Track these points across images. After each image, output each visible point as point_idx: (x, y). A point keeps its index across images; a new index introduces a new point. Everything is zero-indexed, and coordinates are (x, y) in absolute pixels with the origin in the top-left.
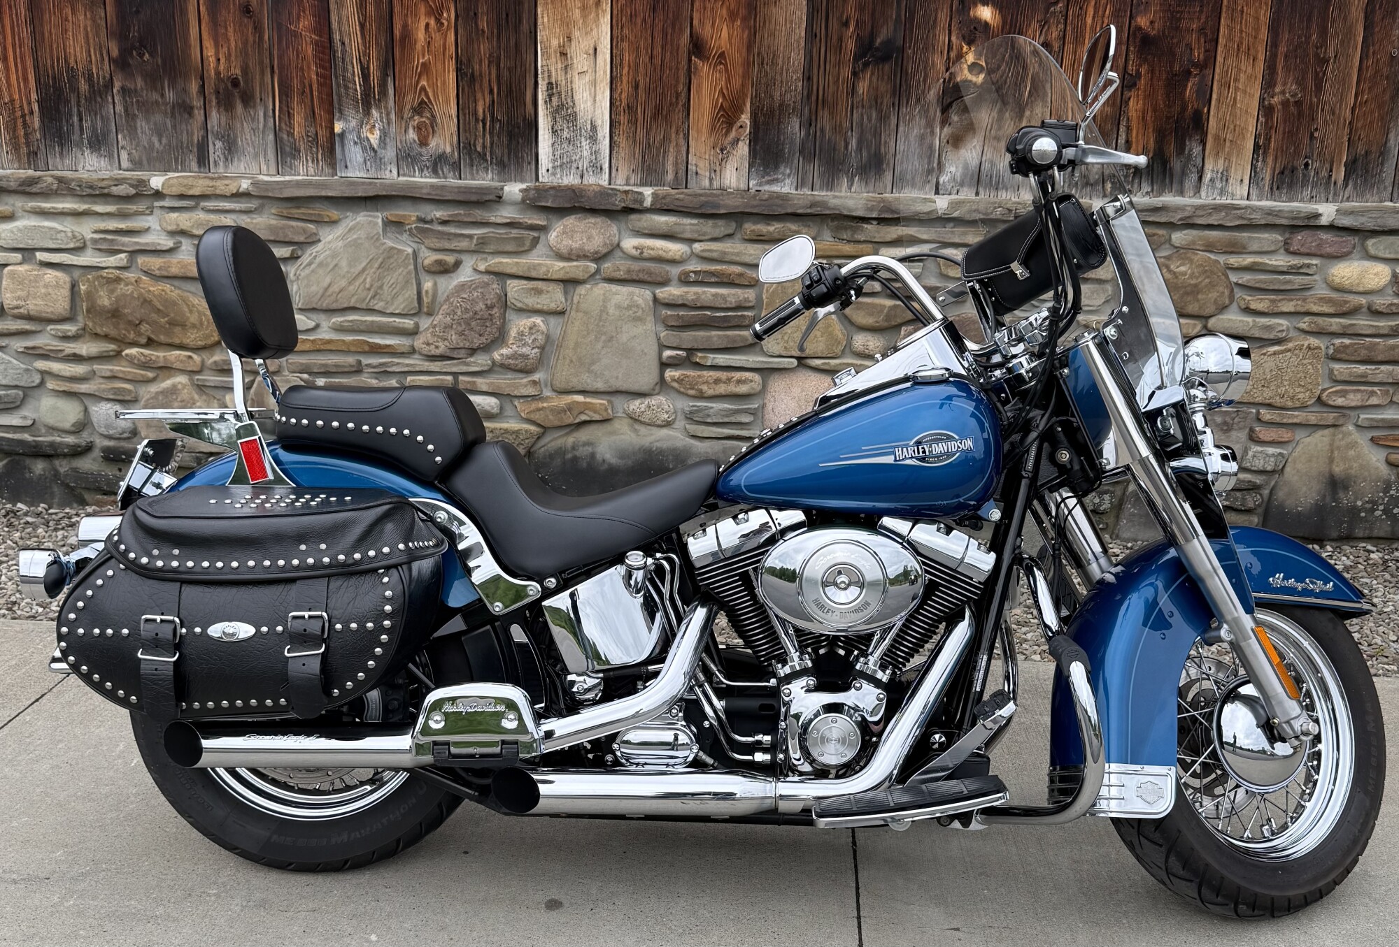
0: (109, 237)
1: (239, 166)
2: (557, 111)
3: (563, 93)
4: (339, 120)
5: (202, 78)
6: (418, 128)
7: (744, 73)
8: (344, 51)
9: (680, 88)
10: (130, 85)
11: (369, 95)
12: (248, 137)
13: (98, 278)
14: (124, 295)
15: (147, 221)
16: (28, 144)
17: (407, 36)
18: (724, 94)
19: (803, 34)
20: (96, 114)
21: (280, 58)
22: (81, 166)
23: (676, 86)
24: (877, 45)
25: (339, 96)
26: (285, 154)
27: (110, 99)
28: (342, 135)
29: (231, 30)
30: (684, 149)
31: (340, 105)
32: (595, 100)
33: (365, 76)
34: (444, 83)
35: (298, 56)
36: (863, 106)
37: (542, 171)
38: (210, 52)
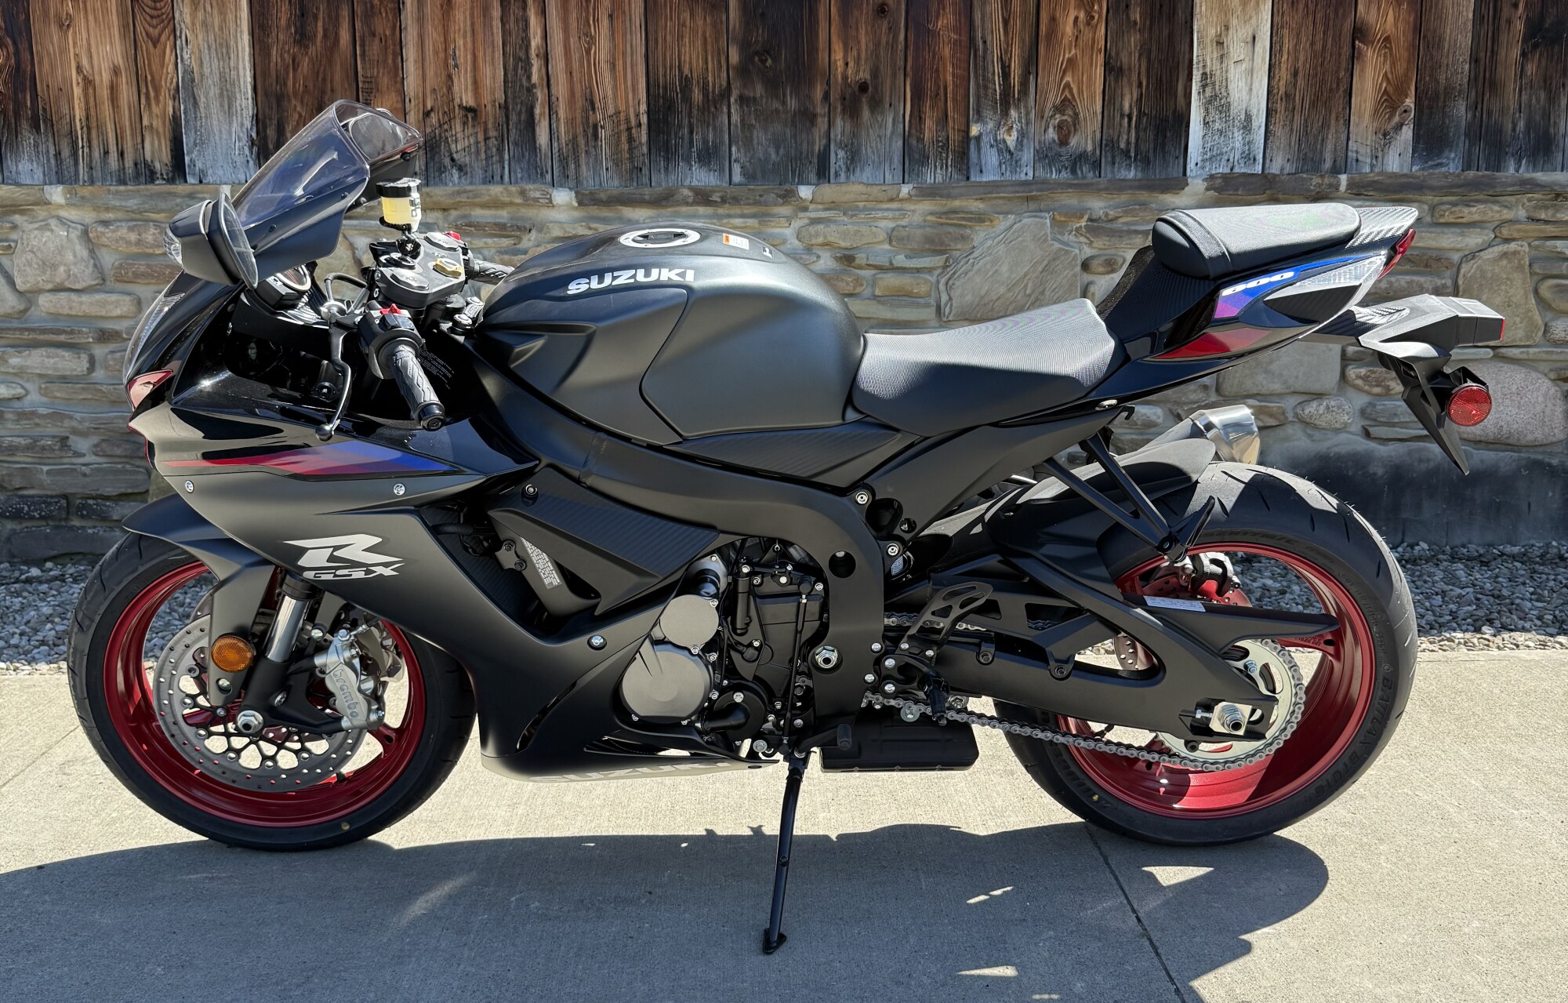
1: (862, 177)
2: (1210, 102)
3: (1217, 83)
4: (977, 122)
5: (828, 83)
6: (1060, 127)
7: (1409, 58)
8: (985, 50)
9: (1342, 74)
11: (1009, 95)
12: (874, 145)
16: (631, 159)
17: (1054, 31)
18: (1388, 79)
19: (1471, 15)
20: (708, 127)
21: (916, 59)
22: (689, 180)
23: (1337, 72)
24: (1547, 26)
25: (979, 96)
26: (913, 159)
27: (725, 110)
28: (978, 138)
29: (863, 32)
30: (1344, 137)
31: (977, 108)
32: (1251, 89)
33: (1006, 74)
34: (1090, 78)
35: (934, 57)
36: (1531, 87)
37: (1191, 165)
38: (838, 56)
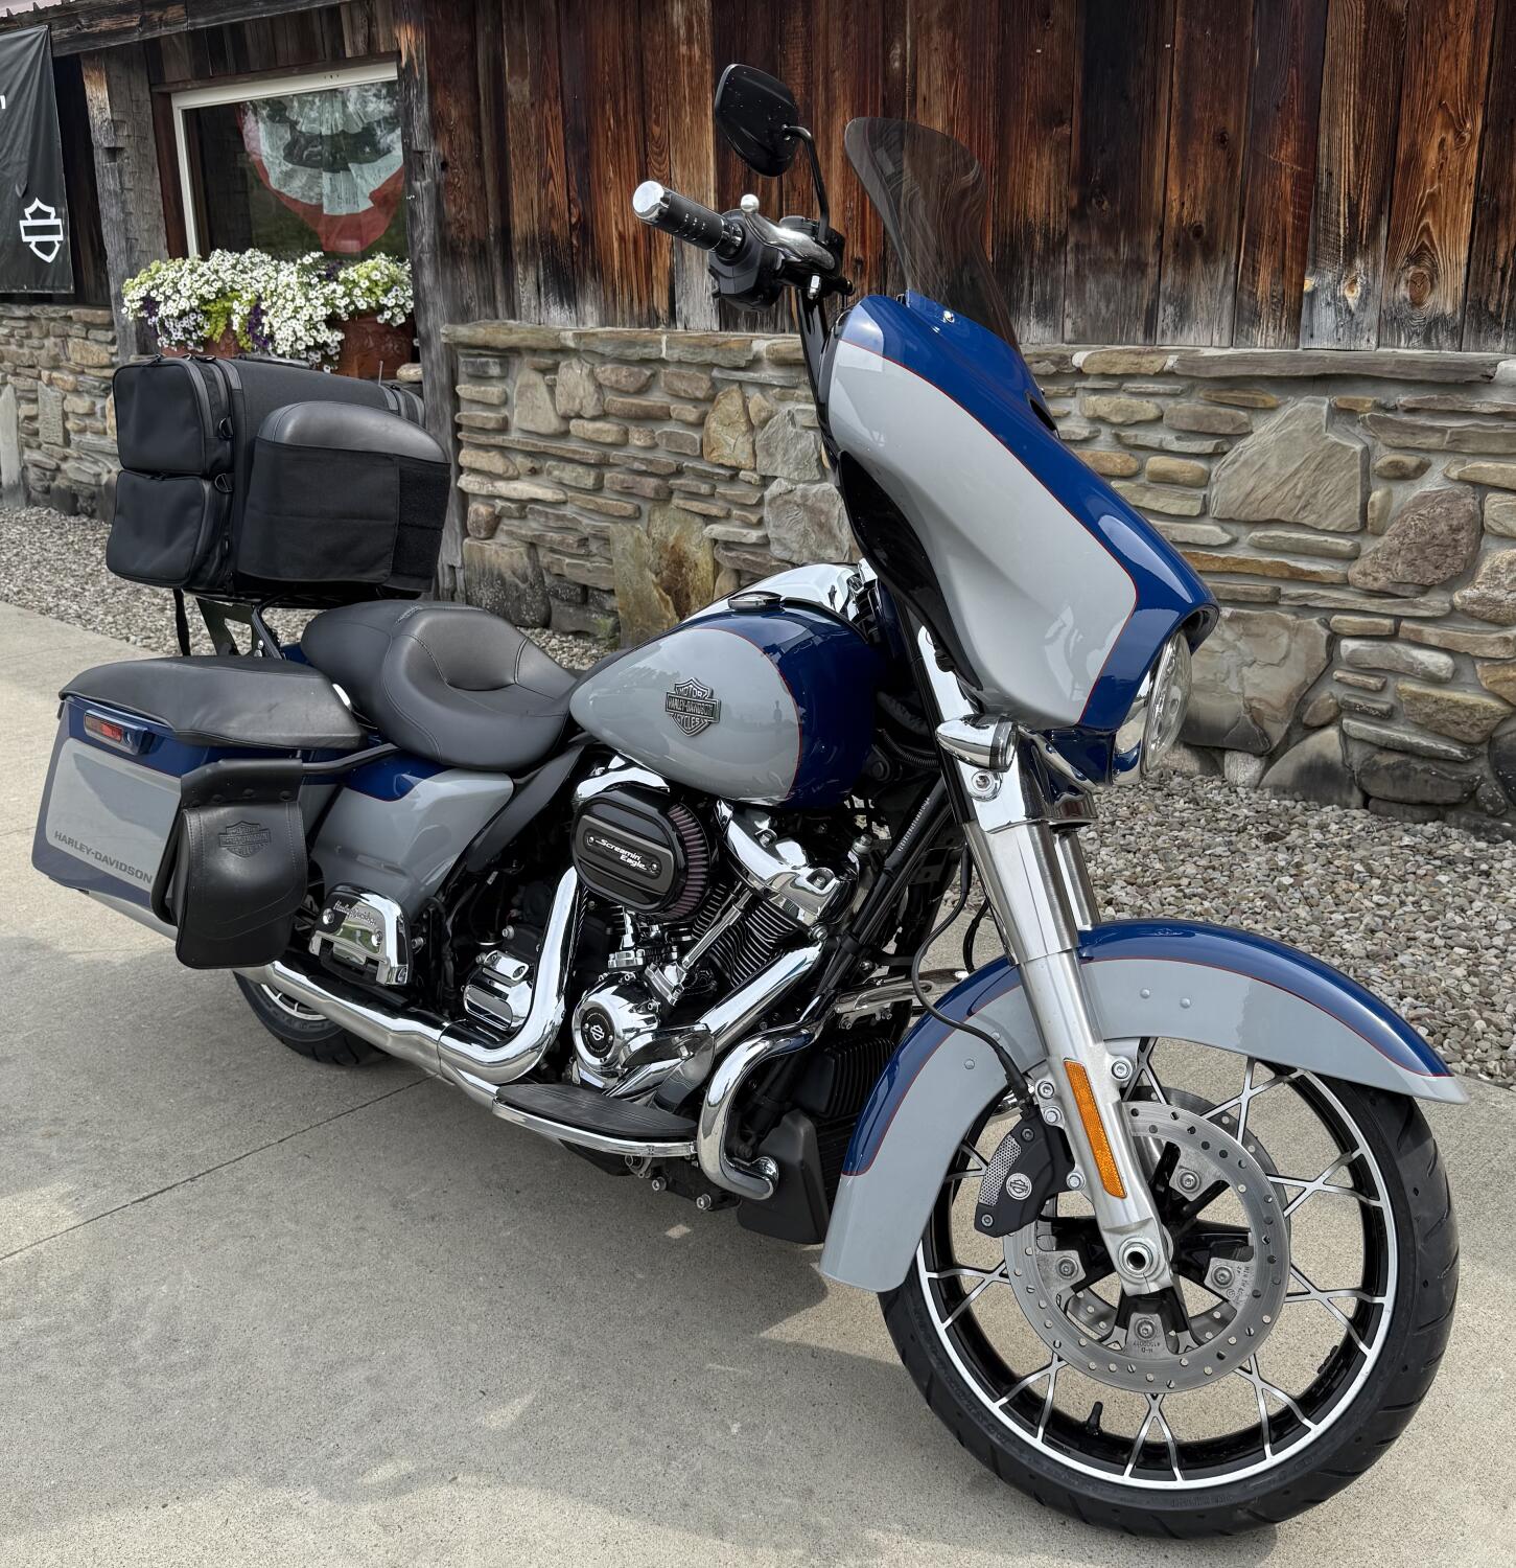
1: (1188, 336)
4: (1312, 274)
5: (1162, 228)
6: (1412, 282)
8: (1330, 184)
11: (1356, 240)
12: (1203, 300)
15: (1068, 405)
17: (1414, 159)
20: (1046, 276)
21: (1253, 197)
22: (1027, 337)
25: (1315, 241)
26: (1244, 319)
27: (1063, 259)
28: (1313, 294)
31: (1315, 255)
33: (1353, 215)
34: (1454, 220)
35: (1274, 194)
38: (1174, 194)
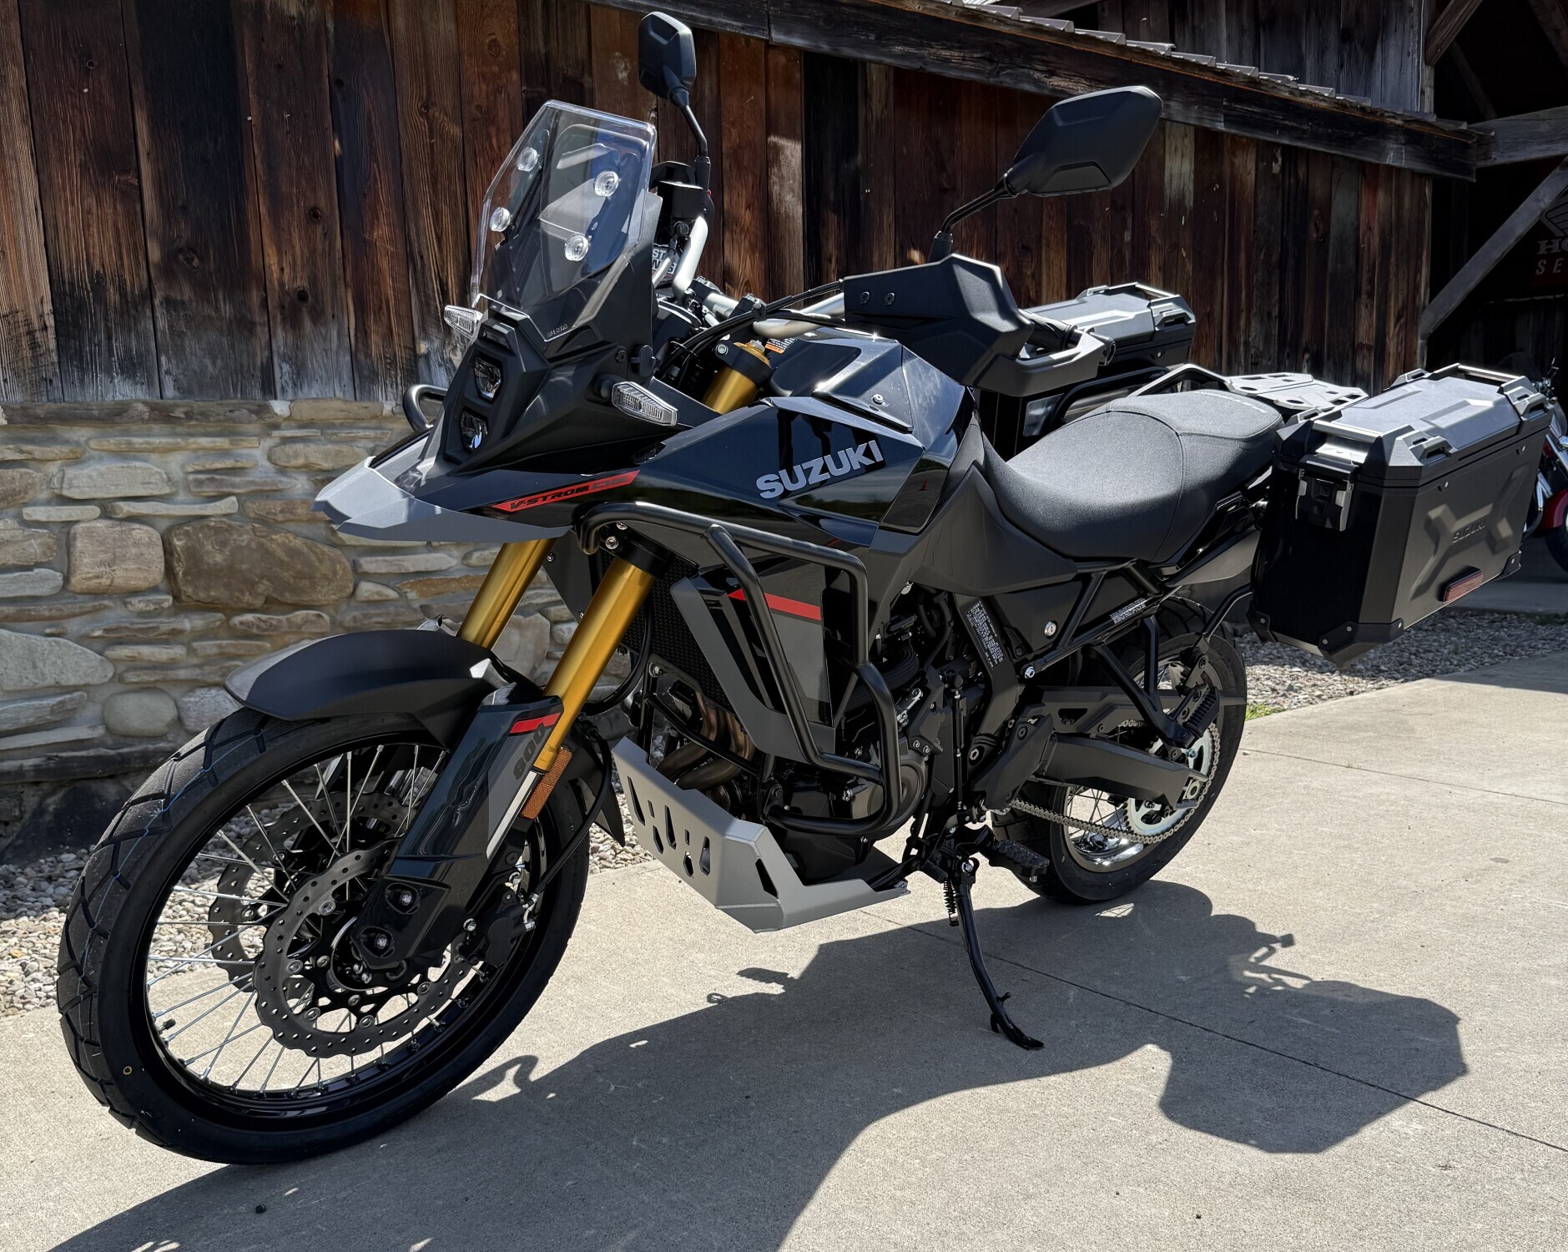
0: (217, 477)
10: (172, 294)
13: (202, 528)
14: (240, 548)
